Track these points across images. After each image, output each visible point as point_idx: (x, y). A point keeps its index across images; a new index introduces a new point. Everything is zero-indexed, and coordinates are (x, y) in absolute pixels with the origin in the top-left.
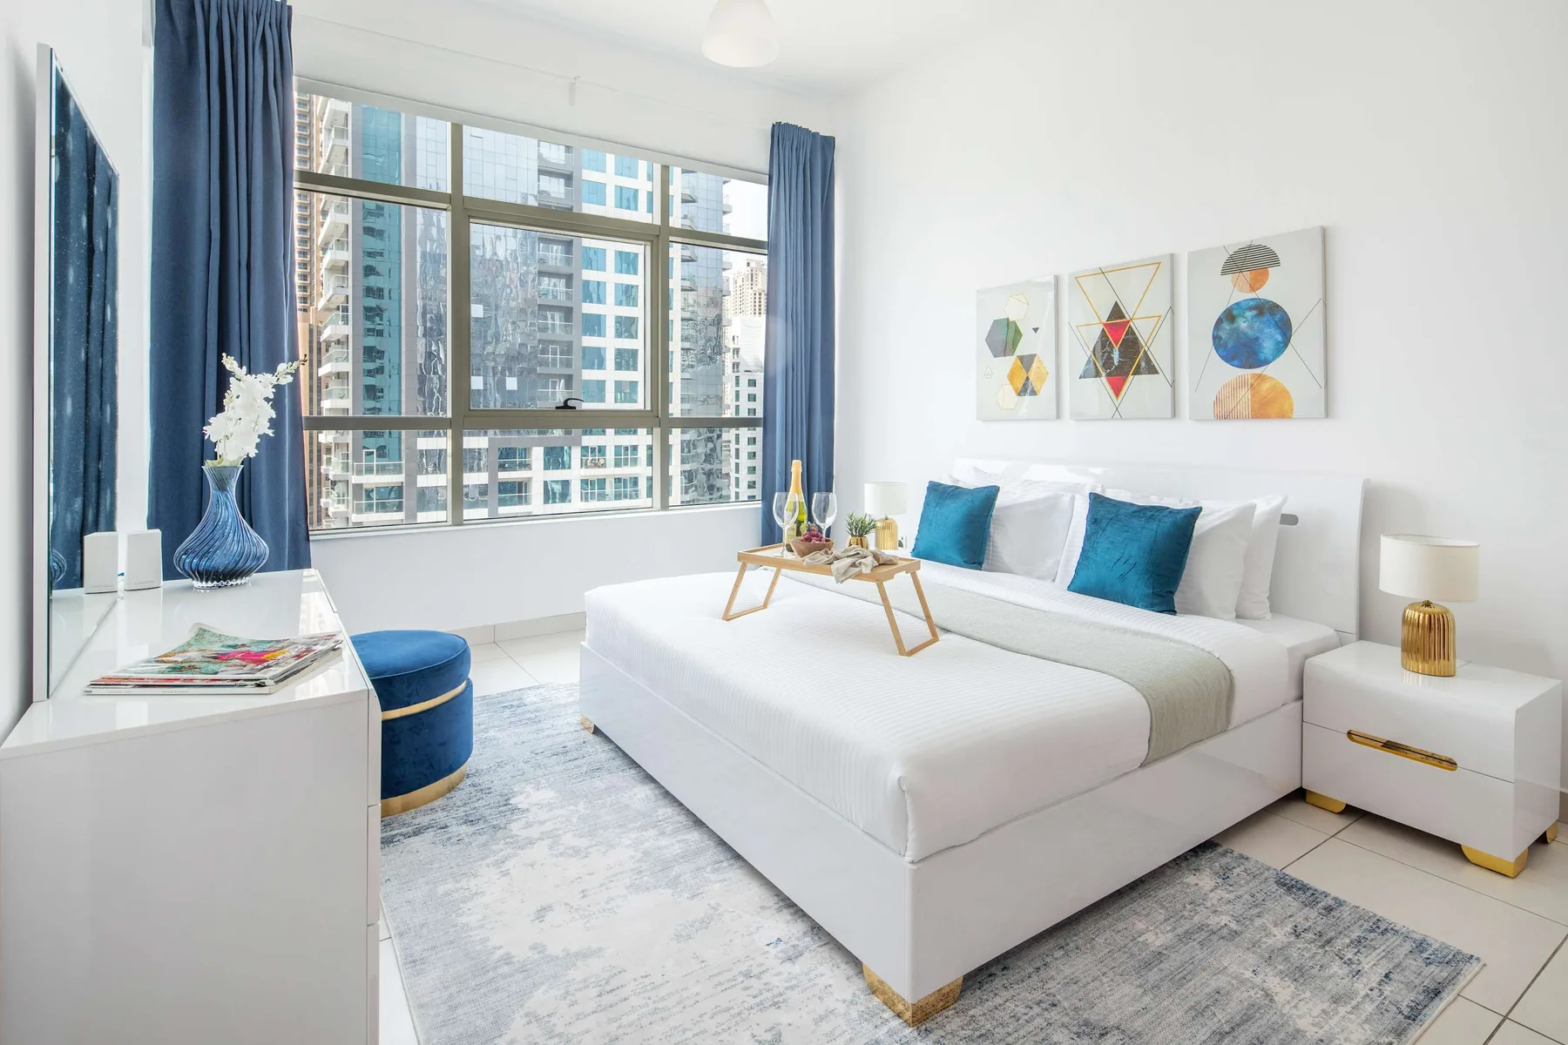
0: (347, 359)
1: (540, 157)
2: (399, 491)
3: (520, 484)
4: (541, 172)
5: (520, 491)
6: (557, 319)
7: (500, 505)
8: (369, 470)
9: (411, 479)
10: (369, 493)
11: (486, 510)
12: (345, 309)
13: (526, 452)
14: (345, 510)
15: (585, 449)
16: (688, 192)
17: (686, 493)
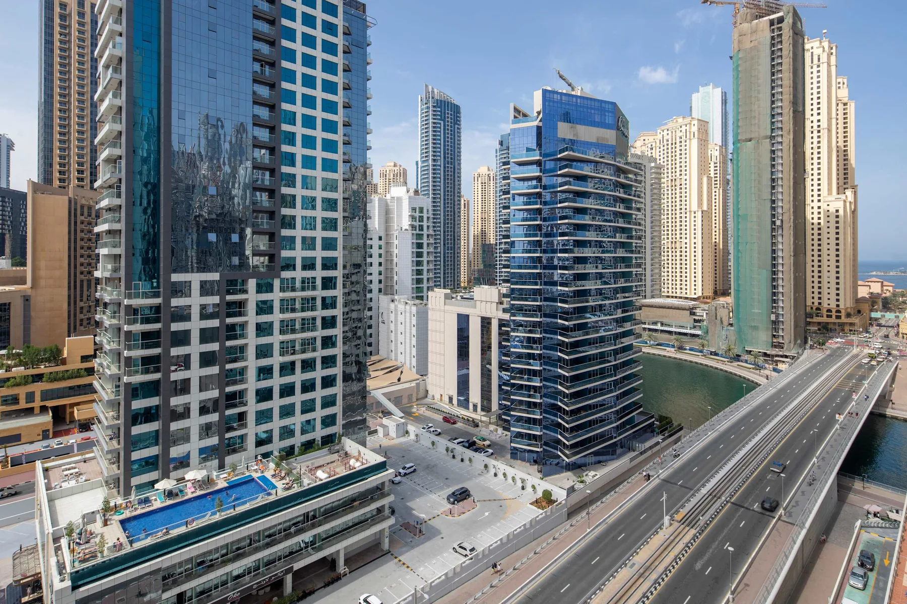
0: (119, 221)
1: (254, 93)
2: (157, 309)
3: (240, 303)
4: (255, 103)
5: (240, 308)
6: (265, 196)
7: (227, 317)
8: (137, 296)
9: (167, 301)
10: (135, 311)
11: (218, 321)
12: (119, 187)
13: (244, 282)
14: (117, 322)
15: (282, 280)
16: (347, 119)
17: (346, 306)
